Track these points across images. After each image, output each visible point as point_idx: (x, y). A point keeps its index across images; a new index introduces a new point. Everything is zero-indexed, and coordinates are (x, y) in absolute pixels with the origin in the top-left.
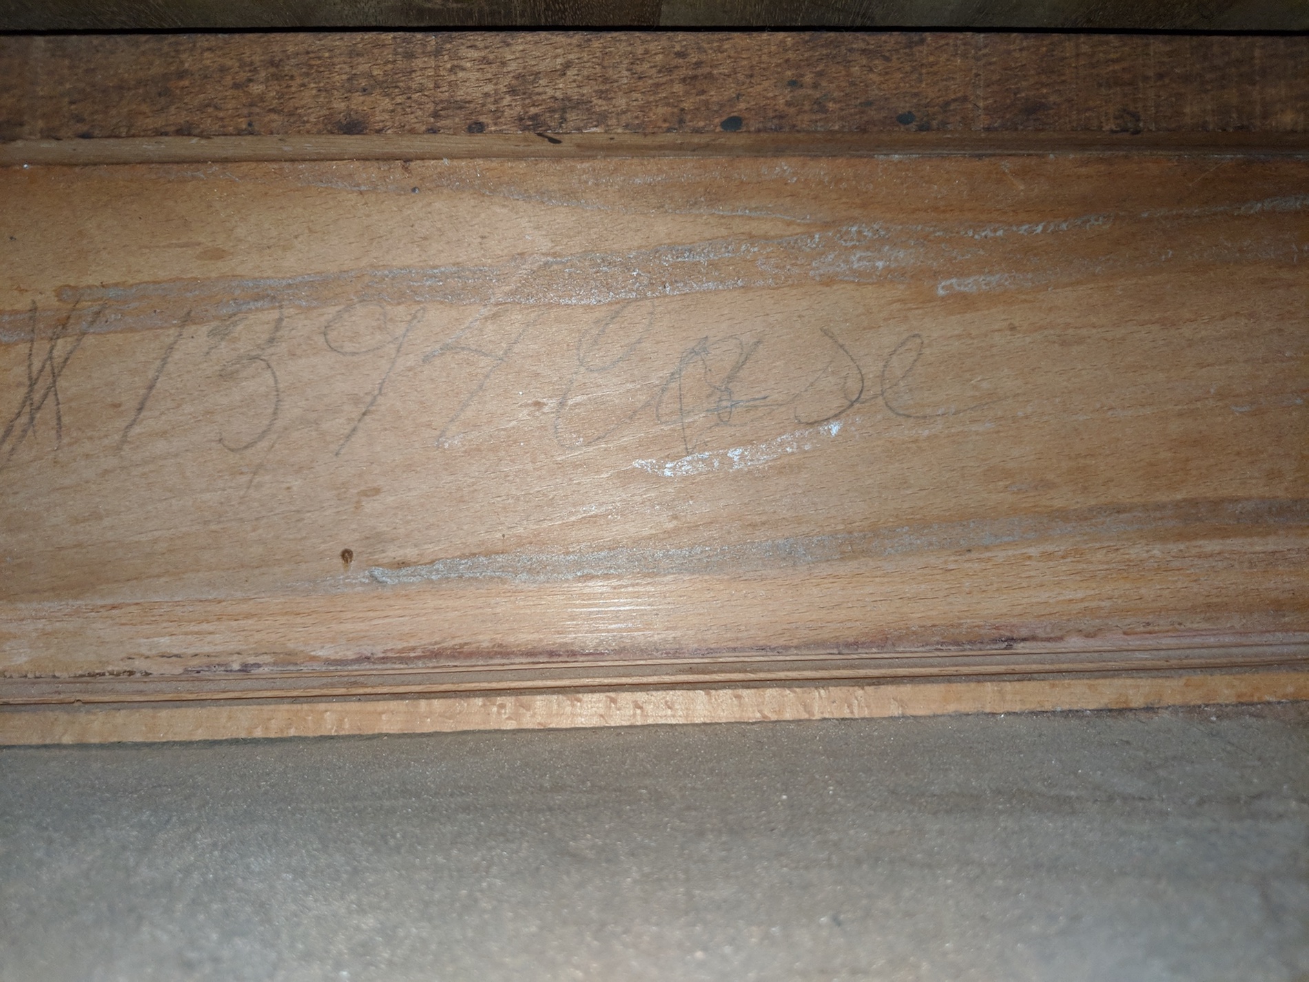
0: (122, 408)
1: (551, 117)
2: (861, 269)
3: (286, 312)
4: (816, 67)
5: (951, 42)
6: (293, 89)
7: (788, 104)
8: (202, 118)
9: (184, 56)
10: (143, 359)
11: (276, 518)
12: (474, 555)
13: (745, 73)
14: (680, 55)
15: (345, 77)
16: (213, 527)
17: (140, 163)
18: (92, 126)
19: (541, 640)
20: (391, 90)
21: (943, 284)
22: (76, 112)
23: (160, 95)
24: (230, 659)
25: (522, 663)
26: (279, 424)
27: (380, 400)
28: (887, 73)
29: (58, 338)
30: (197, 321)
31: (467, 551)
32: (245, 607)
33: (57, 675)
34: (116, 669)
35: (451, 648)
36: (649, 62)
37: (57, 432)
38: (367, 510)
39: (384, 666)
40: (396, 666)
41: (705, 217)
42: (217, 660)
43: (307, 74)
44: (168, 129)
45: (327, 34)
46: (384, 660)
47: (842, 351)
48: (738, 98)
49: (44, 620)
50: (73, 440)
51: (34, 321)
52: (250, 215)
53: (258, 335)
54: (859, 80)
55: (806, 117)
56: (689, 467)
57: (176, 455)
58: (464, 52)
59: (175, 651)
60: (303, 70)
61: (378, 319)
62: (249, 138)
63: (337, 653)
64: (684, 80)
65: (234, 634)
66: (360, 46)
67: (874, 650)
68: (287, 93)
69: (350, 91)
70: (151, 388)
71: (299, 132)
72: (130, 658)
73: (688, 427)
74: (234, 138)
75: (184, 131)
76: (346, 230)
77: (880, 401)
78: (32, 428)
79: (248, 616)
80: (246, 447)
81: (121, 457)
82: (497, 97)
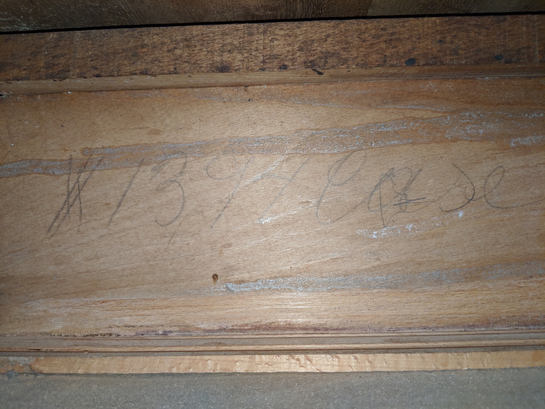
0: (110, 206)
1: (320, 61)
2: (471, 134)
3: (188, 159)
4: (452, 33)
5: (520, 19)
6: (196, 52)
7: (439, 51)
8: (152, 67)
9: (144, 38)
10: (121, 182)
11: (181, 259)
12: (277, 277)
13: (417, 37)
14: (384, 29)
15: (220, 45)
16: (151, 263)
17: (122, 90)
18: (101, 71)
19: (310, 322)
20: (242, 50)
21: (514, 141)
22: (94, 65)
23: (133, 56)
24: (158, 328)
25: (301, 334)
26: (184, 213)
27: (232, 201)
28: (488, 36)
29: (82, 172)
30: (146, 164)
31: (273, 275)
32: (166, 303)
33: (76, 334)
34: (104, 332)
35: (265, 325)
36: (368, 33)
37: (80, 217)
38: (225, 255)
39: (233, 333)
40: (238, 334)
41: (391, 110)
42: (151, 329)
43: (202, 45)
44: (137, 72)
45: (212, 25)
46: (232, 330)
47: (463, 175)
48: (413, 50)
49: (70, 308)
50: (87, 221)
51: (71, 164)
52: (172, 113)
53: (175, 170)
54: (474, 39)
55: (448, 58)
56: (385, 233)
57: (135, 228)
58: (277, 32)
59: (132, 324)
60: (200, 43)
61: (232, 162)
62: (174, 75)
63: (209, 326)
64: (386, 41)
65: (159, 316)
66: (227, 30)
67: (483, 329)
68: (192, 54)
69: (223, 52)
70: (124, 196)
71: (198, 71)
72: (110, 327)
73: (385, 213)
74: (167, 76)
75: (144, 73)
76: (217, 120)
77: (483, 200)
78: (68, 215)
79: (166, 307)
80: (168, 224)
81: (109, 229)
82: (293, 53)
